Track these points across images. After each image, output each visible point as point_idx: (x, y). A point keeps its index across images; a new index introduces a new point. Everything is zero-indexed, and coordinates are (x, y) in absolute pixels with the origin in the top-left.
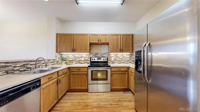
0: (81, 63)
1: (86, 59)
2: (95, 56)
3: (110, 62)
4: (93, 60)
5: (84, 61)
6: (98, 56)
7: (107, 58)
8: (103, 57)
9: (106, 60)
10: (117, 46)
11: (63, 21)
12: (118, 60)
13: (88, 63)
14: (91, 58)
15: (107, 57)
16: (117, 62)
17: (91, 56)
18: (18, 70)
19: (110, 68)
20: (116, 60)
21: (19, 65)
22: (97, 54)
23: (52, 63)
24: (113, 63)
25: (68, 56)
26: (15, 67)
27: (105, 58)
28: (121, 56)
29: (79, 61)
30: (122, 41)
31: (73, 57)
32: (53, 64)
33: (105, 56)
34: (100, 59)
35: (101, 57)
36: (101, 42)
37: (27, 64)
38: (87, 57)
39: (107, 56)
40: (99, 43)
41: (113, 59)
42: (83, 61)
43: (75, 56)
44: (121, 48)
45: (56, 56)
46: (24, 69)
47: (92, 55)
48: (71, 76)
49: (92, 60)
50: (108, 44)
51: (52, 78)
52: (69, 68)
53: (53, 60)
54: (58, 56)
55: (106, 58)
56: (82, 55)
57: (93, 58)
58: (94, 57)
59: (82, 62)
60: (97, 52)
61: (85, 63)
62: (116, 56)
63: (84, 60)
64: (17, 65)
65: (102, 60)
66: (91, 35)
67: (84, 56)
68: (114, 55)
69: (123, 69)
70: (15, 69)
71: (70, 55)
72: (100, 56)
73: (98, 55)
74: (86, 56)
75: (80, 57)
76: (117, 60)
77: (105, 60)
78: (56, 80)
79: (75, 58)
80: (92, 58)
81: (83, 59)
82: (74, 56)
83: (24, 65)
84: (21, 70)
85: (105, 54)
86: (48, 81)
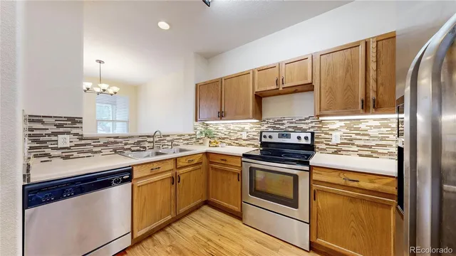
0: (240, 145)
1: (251, 136)
2: (273, 127)
3: (323, 146)
4: (268, 140)
5: (246, 140)
6: (281, 127)
7: (313, 134)
8: (296, 129)
9: (309, 142)
10: (349, 89)
11: (208, 57)
12: (362, 143)
13: (256, 146)
14: (261, 133)
15: (312, 130)
16: (356, 149)
17: (262, 128)
18: (129, 149)
19: (307, 168)
20: (350, 142)
21: (131, 141)
22: (280, 122)
23: (186, 142)
24: (335, 153)
25: (217, 129)
26: (126, 144)
27: (303, 135)
28: (376, 127)
29: (237, 139)
30: (373, 66)
31: (225, 129)
32: (188, 144)
33: (304, 127)
34: (288, 136)
35: (290, 130)
36: (285, 86)
37: (143, 141)
38: (254, 129)
39: (313, 127)
40: (281, 89)
41: (336, 138)
42: (244, 140)
43: (229, 129)
44: (372, 95)
45: (195, 129)
46: (138, 148)
47: (266, 126)
48: (211, 171)
49: (263, 140)
50: (309, 88)
51: (160, 170)
52: (207, 154)
53: (189, 135)
54: (200, 128)
55: (309, 135)
56: (242, 126)
57: (268, 134)
58: (270, 130)
59: (243, 143)
60: (279, 117)
61: (249, 144)
62: (349, 128)
63: (245, 138)
64: (129, 142)
65: (293, 139)
66: (257, 72)
67: (247, 127)
68: (342, 124)
69: (371, 182)
70: (126, 147)
71: (221, 126)
72: (289, 127)
73: (283, 124)
74: (251, 128)
75: (239, 131)
76: (357, 142)
77: (303, 142)
78: (169, 174)
79: (230, 132)
80: (263, 134)
81: (244, 136)
82: (226, 127)
83: (139, 142)
84: (133, 149)
85: (307, 121)
86: (149, 174)
